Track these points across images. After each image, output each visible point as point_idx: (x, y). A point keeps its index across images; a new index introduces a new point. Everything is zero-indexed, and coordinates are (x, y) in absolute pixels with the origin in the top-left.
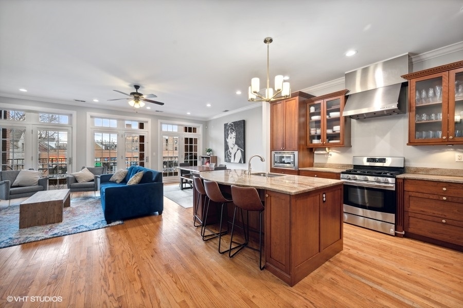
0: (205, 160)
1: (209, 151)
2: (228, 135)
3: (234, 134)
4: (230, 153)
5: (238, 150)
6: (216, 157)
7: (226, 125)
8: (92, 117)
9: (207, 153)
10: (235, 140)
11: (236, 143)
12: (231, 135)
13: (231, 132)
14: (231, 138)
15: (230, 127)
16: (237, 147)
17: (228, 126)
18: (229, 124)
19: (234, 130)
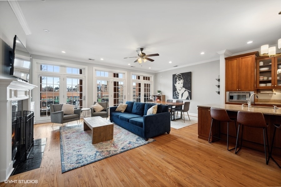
0: (156, 98)
1: (159, 92)
2: (176, 81)
3: (182, 81)
4: (178, 93)
5: (185, 91)
6: (165, 96)
7: (174, 76)
8: (96, 70)
9: (158, 93)
10: (182, 85)
11: (183, 87)
12: (179, 81)
13: (179, 79)
14: (179, 83)
15: (178, 76)
16: (184, 89)
17: (176, 76)
18: (177, 75)
19: (182, 79)
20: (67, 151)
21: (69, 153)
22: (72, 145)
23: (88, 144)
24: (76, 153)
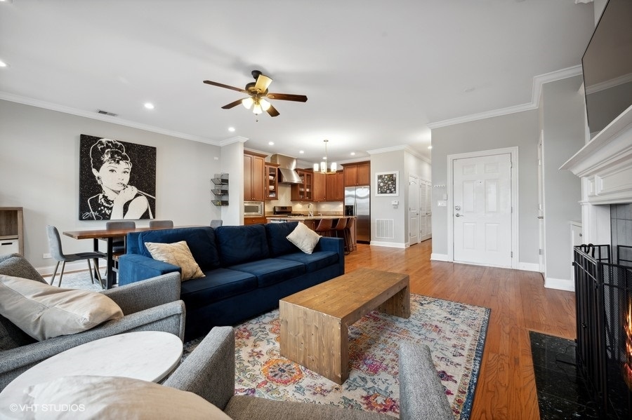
2: (99, 162)
3: (125, 166)
4: (108, 201)
5: (137, 195)
7: (88, 140)
10: (127, 178)
11: (131, 182)
12: (114, 165)
13: (112, 157)
14: (112, 171)
15: (108, 147)
16: (133, 190)
17: (101, 143)
18: (104, 141)
19: (124, 158)
20: (471, 332)
21: (469, 326)
22: (449, 339)
23: (415, 322)
24: (456, 319)
